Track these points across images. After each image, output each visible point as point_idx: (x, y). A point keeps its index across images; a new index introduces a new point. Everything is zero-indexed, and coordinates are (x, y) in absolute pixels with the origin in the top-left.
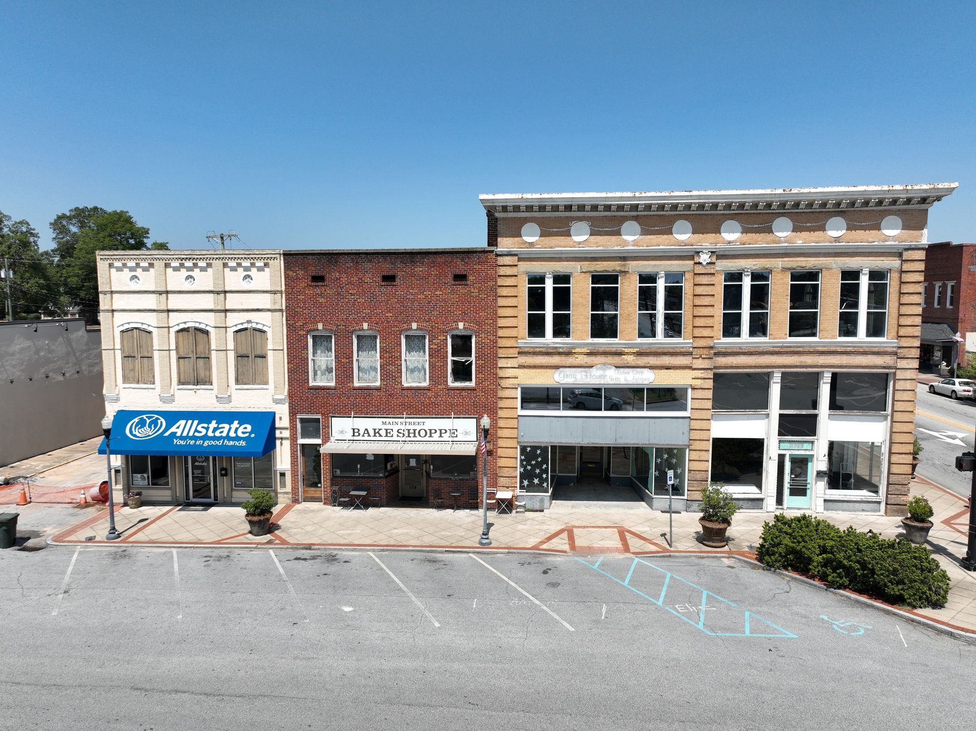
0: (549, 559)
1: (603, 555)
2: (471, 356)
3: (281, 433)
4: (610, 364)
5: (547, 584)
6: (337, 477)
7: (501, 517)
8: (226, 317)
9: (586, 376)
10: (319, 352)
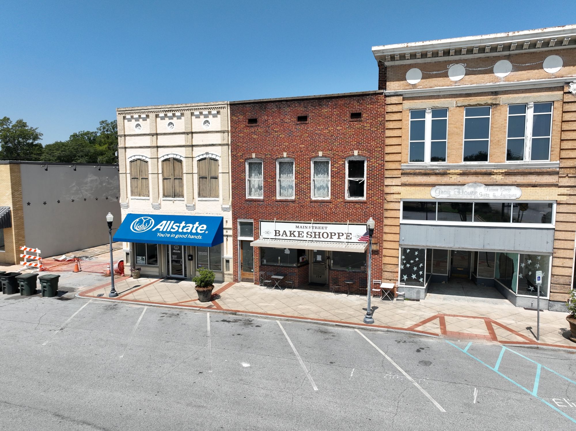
0: (423, 340)
1: (472, 340)
2: (363, 177)
3: (227, 232)
4: (481, 183)
5: (420, 362)
6: (264, 265)
7: (384, 303)
8: (192, 150)
9: (459, 192)
10: (253, 175)
